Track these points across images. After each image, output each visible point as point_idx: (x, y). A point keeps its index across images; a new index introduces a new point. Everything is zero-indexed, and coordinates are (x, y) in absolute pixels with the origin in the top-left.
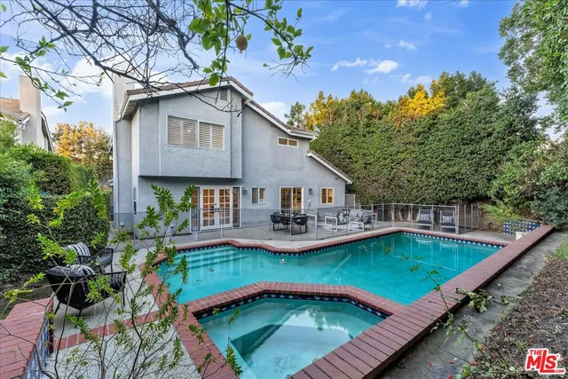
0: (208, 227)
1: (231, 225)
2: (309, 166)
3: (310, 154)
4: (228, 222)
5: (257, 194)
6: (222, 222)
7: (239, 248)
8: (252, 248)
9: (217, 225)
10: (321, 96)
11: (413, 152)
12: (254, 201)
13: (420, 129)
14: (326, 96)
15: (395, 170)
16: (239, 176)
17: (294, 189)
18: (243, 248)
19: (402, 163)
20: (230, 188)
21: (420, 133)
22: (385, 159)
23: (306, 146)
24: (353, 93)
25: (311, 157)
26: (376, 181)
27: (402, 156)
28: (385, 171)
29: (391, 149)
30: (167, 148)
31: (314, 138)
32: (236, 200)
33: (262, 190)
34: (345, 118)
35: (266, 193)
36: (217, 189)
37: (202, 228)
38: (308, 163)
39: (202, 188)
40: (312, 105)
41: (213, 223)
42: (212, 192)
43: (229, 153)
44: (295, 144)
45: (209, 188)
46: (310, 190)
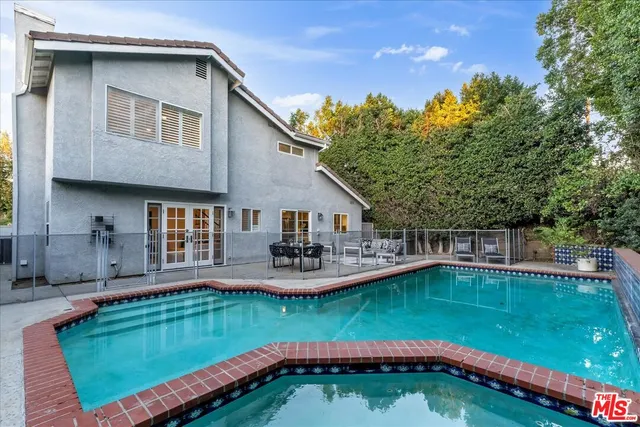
0: (176, 265)
1: (210, 261)
2: (317, 183)
3: (320, 168)
4: (205, 257)
5: (250, 217)
6: (196, 257)
7: (223, 291)
8: (244, 290)
9: (189, 262)
10: (328, 102)
11: (446, 167)
12: (245, 227)
13: (454, 140)
14: (334, 102)
15: (424, 191)
16: (224, 190)
17: (300, 213)
18: (230, 291)
19: (432, 182)
20: (210, 208)
21: (453, 145)
22: (411, 177)
23: (314, 157)
24: (369, 97)
25: (321, 172)
26: (400, 205)
27: (432, 173)
28: (411, 192)
29: (420, 164)
30: (105, 137)
31: (325, 147)
32: (218, 225)
33: (256, 213)
34: (360, 127)
35: (261, 217)
36: (189, 209)
37: (165, 266)
38: (317, 181)
39: (166, 205)
40: (317, 112)
41: (182, 258)
42: (182, 212)
43: (208, 155)
44: (300, 152)
45: (177, 205)
46: (320, 215)
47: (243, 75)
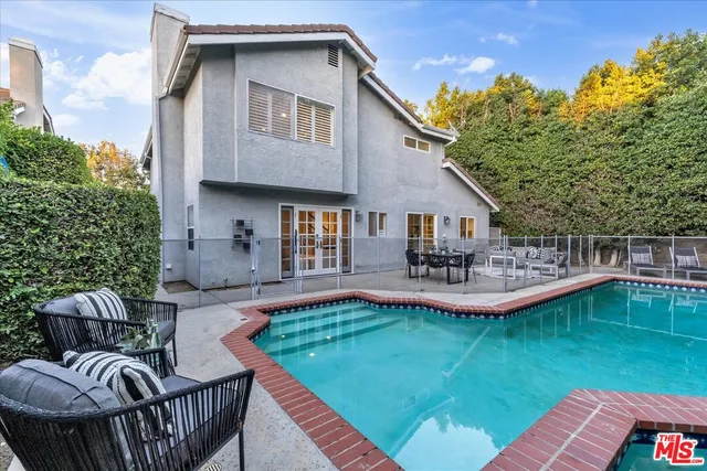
0: (308, 272)
1: (338, 268)
2: (445, 183)
3: (448, 164)
4: (334, 265)
5: (376, 221)
6: (325, 265)
9: (319, 269)
10: (444, 89)
11: (612, 158)
12: (372, 232)
13: (627, 122)
14: (451, 88)
15: (576, 189)
16: (354, 191)
17: (425, 217)
19: (591, 177)
20: (338, 210)
21: (624, 130)
22: (559, 172)
23: (441, 151)
24: (500, 78)
25: (448, 169)
26: (540, 206)
27: (591, 166)
28: (558, 190)
29: (571, 156)
30: (248, 136)
31: (454, 140)
32: (346, 229)
33: (382, 215)
34: (487, 115)
35: (388, 221)
36: (319, 211)
37: (299, 273)
38: (443, 178)
39: (298, 208)
40: (429, 103)
41: (311, 265)
42: (311, 216)
43: (340, 152)
45: (307, 208)
46: (447, 219)
47: (375, 60)
